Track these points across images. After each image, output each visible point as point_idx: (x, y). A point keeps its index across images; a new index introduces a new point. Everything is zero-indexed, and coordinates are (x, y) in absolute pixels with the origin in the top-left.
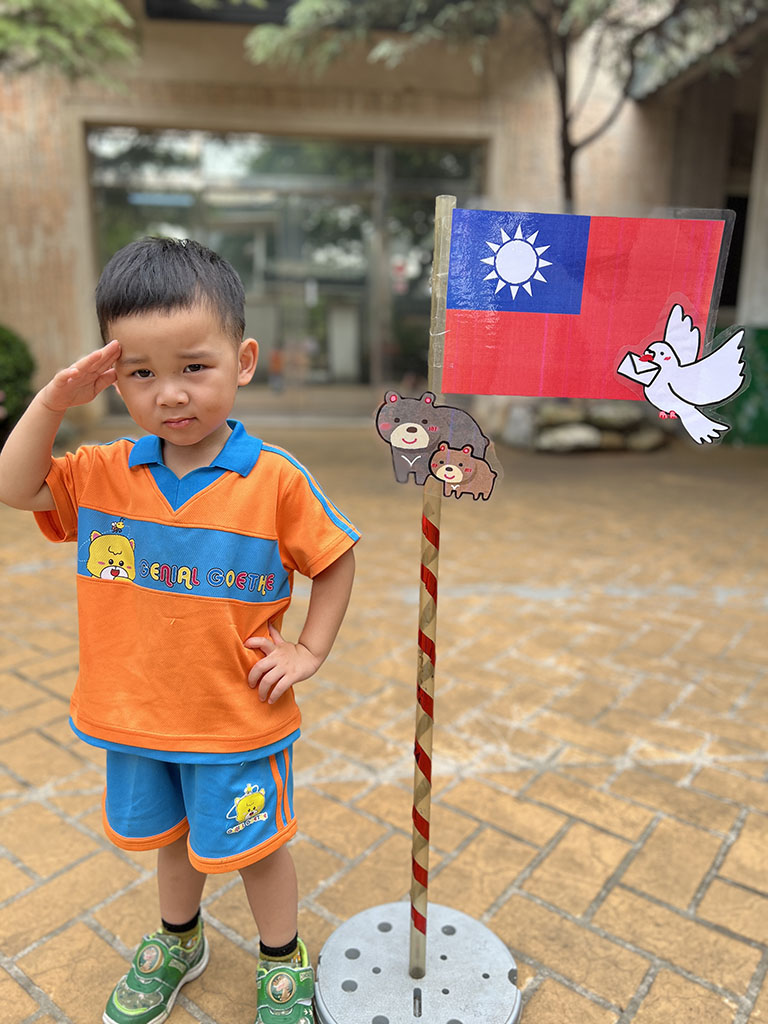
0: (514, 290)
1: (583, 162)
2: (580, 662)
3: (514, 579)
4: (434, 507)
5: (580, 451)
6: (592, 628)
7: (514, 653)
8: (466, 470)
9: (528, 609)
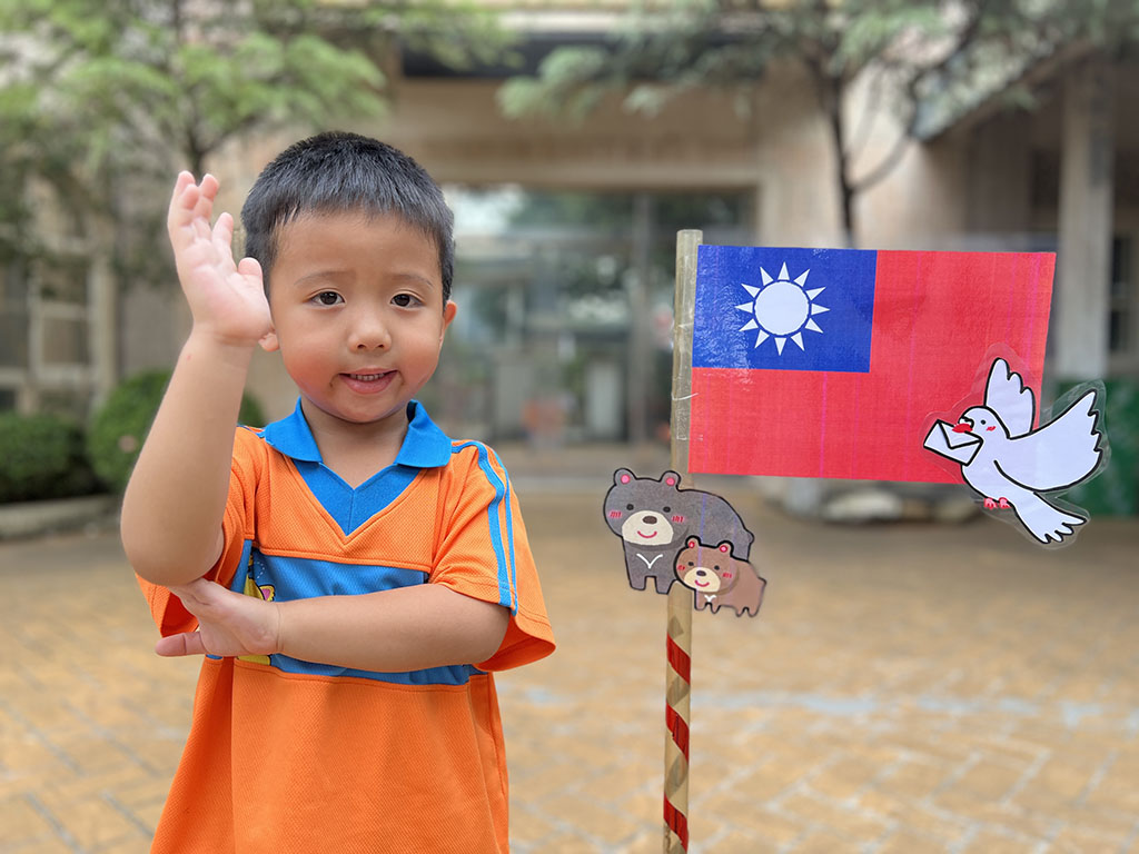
0: (780, 343)
1: (865, 205)
2: (891, 805)
3: (802, 687)
4: (683, 624)
5: (877, 522)
6: (904, 756)
7: (804, 790)
8: (724, 575)
9: (819, 728)
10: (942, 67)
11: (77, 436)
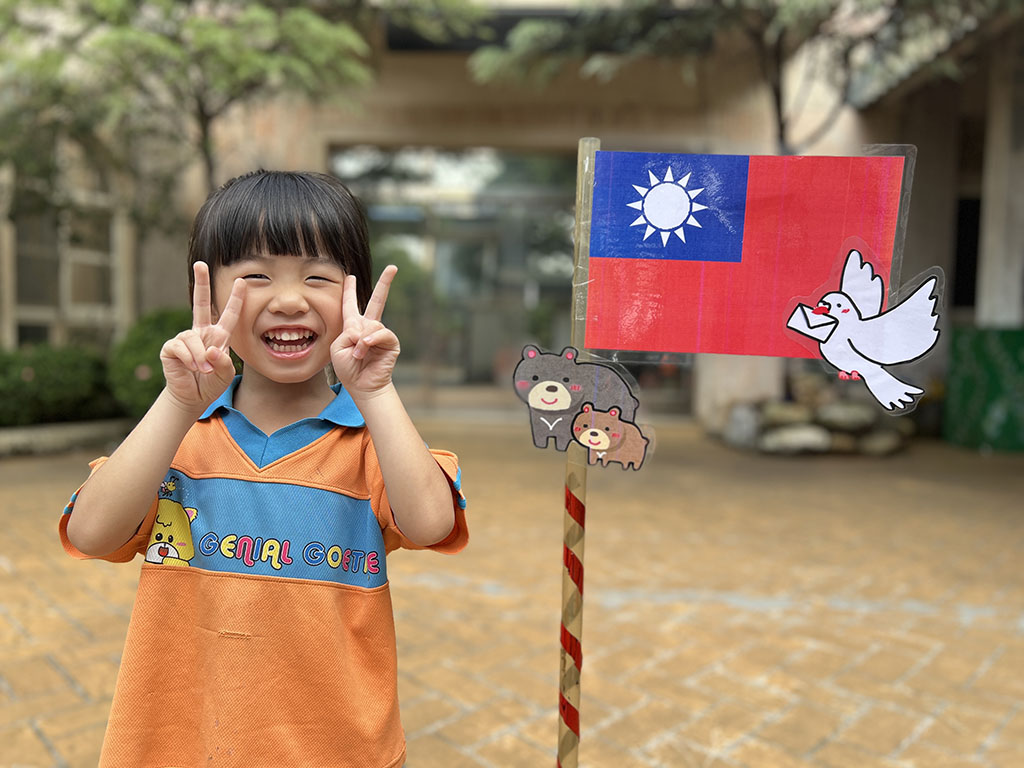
0: (665, 237)
2: (795, 683)
4: (579, 479)
6: (811, 645)
8: (614, 435)
9: (739, 620)
10: (872, 37)
11: (100, 366)
